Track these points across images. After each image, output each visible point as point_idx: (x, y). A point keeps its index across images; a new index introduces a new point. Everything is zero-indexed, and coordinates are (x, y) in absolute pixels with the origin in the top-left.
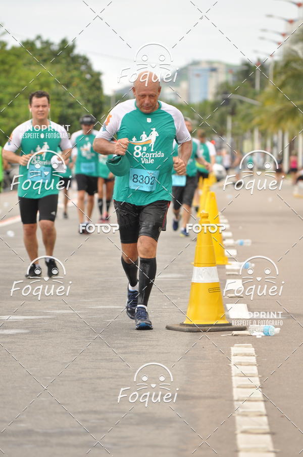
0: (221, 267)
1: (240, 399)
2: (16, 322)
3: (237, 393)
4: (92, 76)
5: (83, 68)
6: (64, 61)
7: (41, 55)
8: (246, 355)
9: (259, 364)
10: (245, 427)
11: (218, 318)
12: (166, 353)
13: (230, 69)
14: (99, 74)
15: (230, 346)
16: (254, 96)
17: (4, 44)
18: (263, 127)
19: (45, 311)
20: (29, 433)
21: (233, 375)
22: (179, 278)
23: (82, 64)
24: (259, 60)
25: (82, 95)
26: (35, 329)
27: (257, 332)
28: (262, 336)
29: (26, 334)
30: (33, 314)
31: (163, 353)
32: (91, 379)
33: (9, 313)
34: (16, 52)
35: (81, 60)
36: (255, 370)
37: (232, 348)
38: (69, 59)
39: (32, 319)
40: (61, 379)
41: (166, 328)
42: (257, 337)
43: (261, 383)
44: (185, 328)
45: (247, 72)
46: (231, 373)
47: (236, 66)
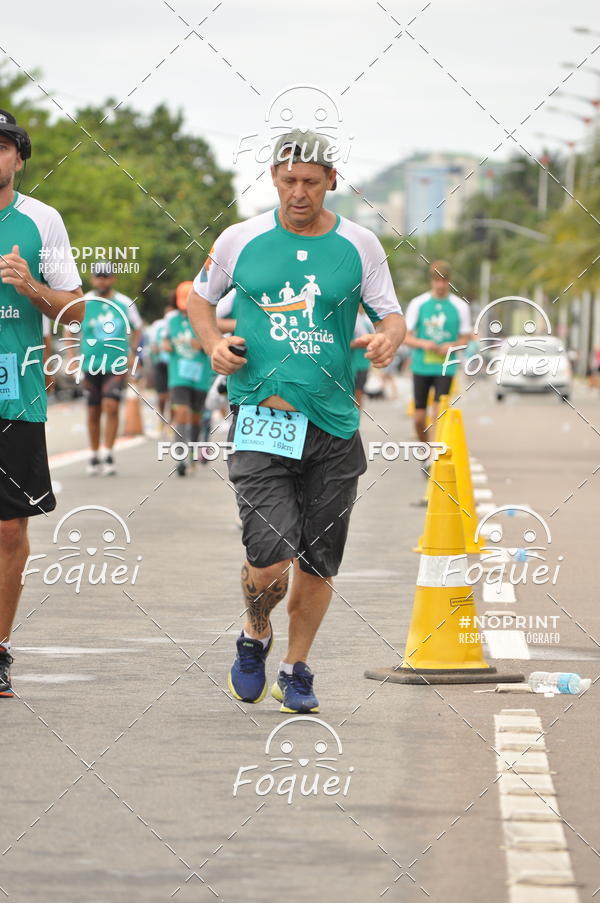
0: (473, 558)
1: (516, 817)
2: (68, 658)
3: (508, 806)
4: (216, 179)
5: (198, 162)
6: (161, 149)
7: (116, 137)
8: (524, 731)
9: (551, 750)
10: (525, 873)
11: (468, 658)
12: (365, 725)
13: (487, 169)
14: (230, 175)
15: (493, 713)
16: (537, 222)
17: (43, 115)
18: (552, 285)
19: (125, 639)
20: (97, 876)
21: (499, 769)
22: (389, 578)
23: (198, 155)
24: (546, 153)
25: (196, 217)
26: (106, 674)
27: (546, 685)
28: (556, 694)
29: (87, 682)
30: (102, 644)
31: (359, 725)
32: (217, 773)
33: (54, 642)
34: (67, 131)
35: (193, 148)
36: (542, 760)
37: (495, 716)
38: (171, 146)
39: (98, 655)
40: (159, 772)
41: (365, 675)
42: (546, 695)
43: (555, 787)
44: (403, 676)
45: (522, 176)
46: (495, 767)
47: (499, 165)
